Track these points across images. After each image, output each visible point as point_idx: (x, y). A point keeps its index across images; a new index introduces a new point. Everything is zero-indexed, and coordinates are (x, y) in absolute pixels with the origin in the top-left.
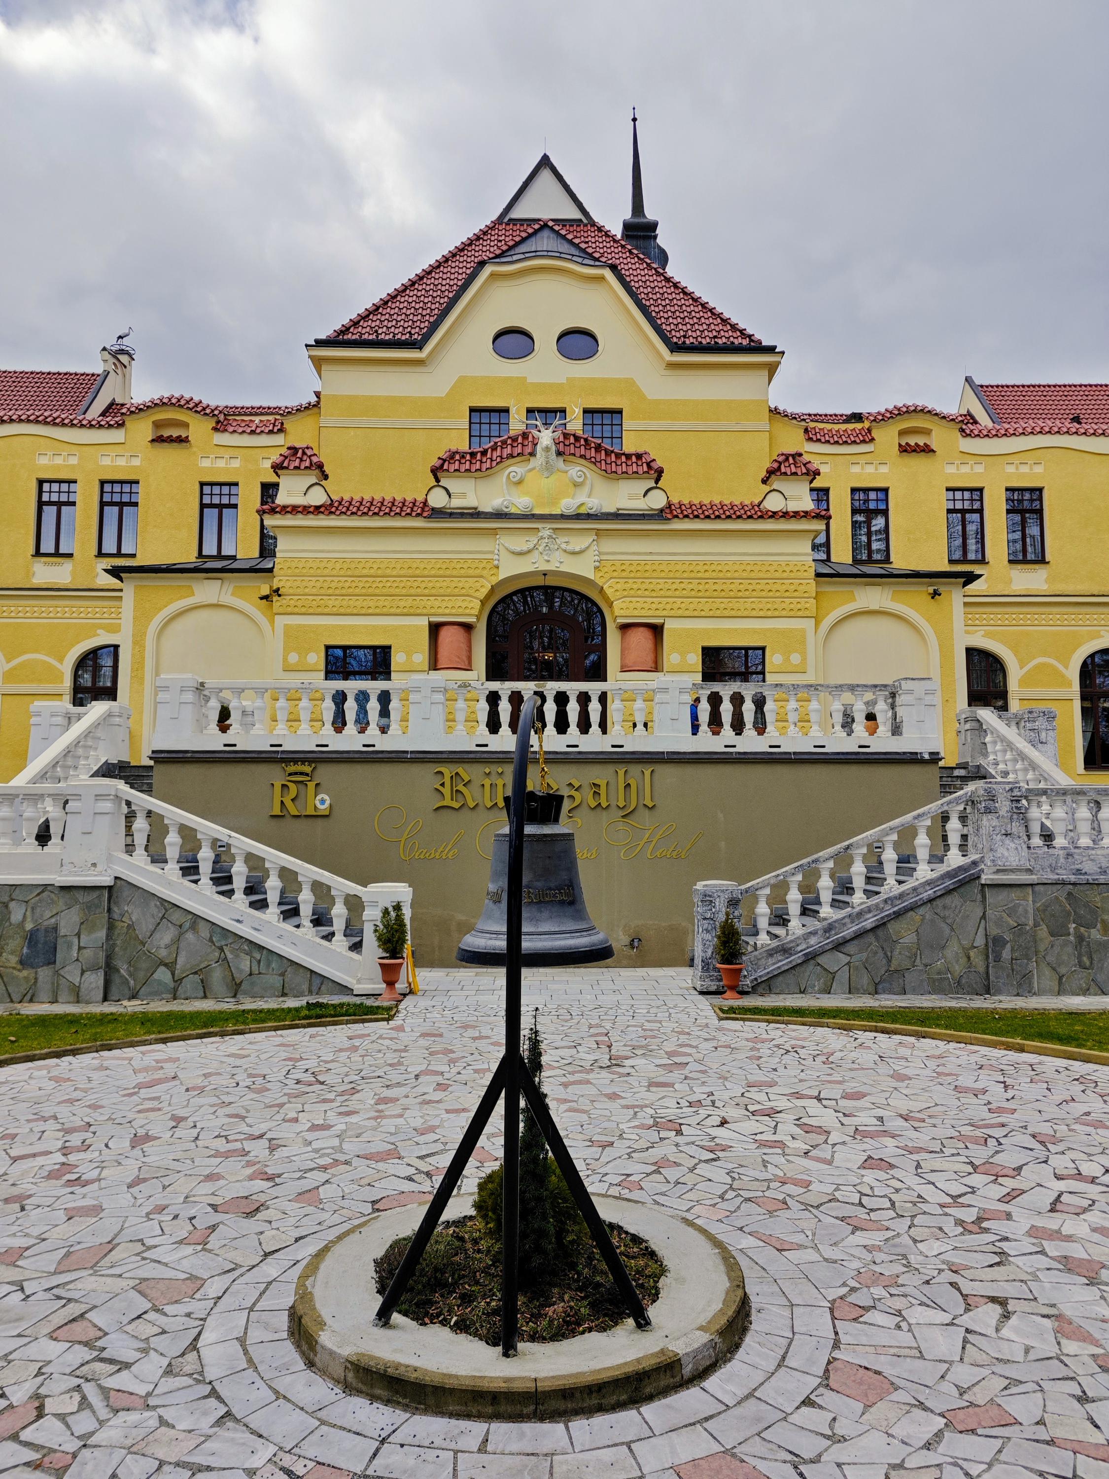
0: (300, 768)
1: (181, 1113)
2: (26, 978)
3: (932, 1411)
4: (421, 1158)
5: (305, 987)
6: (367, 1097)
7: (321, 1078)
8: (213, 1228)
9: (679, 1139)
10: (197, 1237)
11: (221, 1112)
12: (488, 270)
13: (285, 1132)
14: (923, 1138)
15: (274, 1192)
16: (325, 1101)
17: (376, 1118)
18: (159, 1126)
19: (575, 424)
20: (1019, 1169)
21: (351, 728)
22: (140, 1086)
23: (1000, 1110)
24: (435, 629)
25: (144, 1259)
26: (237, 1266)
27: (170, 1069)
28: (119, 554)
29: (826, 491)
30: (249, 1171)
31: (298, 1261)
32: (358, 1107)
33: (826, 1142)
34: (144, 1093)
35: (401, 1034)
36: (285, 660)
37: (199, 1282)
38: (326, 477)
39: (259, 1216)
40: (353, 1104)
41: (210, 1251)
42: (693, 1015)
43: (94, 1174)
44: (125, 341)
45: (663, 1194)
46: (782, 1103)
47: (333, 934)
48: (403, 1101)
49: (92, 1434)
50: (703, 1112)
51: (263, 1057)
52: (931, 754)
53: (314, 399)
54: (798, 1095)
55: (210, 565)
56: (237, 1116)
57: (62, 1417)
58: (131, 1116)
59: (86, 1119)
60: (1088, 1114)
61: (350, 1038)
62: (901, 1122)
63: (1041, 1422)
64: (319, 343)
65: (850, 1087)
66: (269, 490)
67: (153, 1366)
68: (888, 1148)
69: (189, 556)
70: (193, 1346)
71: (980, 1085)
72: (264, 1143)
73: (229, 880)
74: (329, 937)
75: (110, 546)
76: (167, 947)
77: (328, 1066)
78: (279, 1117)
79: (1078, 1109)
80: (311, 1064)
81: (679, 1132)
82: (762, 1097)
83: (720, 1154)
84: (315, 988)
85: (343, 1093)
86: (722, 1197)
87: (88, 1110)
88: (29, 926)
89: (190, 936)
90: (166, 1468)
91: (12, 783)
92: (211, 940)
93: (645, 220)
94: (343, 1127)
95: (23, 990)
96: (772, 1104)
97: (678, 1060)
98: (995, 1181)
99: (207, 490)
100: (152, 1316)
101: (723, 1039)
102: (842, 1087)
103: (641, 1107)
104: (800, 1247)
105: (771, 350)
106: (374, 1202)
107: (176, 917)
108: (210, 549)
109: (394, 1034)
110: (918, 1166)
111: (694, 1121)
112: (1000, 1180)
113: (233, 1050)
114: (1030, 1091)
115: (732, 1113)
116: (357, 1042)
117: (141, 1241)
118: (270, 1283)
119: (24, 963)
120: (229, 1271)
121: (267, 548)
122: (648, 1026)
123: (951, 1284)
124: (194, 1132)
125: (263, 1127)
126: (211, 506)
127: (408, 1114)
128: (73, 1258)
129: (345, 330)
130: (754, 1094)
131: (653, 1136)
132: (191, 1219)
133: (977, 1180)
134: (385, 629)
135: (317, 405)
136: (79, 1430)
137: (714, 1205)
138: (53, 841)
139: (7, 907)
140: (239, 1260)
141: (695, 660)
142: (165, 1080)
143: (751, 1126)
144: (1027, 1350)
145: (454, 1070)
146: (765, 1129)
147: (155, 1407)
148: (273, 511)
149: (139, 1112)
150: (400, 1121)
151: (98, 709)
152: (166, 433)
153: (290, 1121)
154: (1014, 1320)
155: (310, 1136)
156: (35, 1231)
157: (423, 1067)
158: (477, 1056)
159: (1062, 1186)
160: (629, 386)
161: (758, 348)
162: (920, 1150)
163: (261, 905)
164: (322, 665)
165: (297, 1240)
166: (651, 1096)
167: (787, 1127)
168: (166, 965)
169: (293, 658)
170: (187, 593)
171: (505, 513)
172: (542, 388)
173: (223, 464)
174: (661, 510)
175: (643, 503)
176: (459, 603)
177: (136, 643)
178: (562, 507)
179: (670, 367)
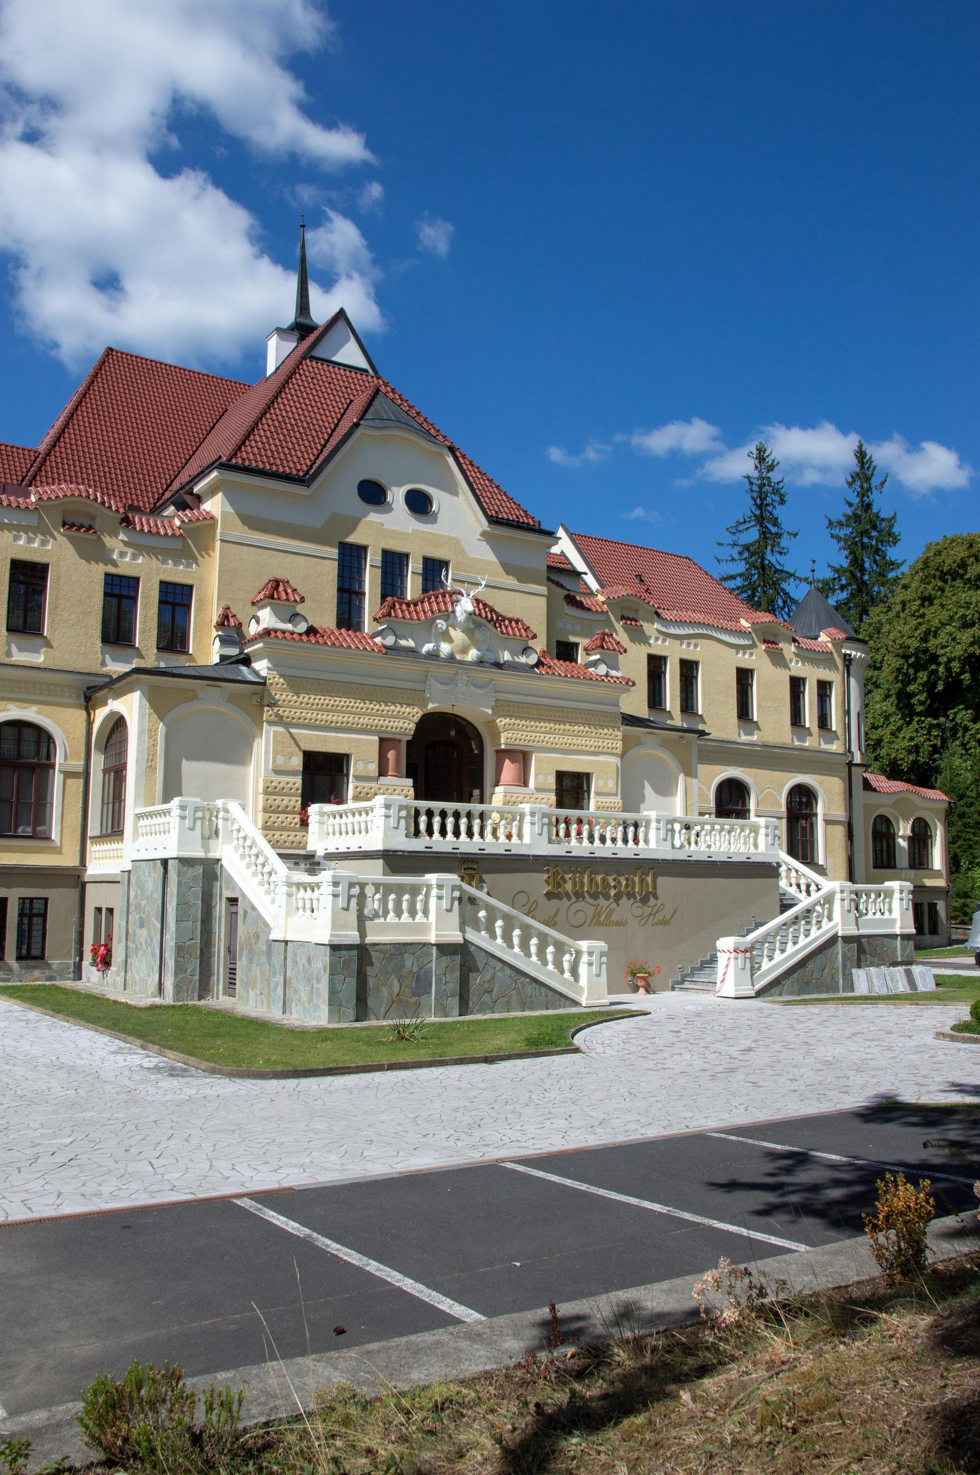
0: (470, 865)
2: (415, 1003)
5: (558, 1003)
12: (360, 431)
24: (384, 745)
36: (274, 761)
76: (489, 981)
84: (562, 1004)
88: (415, 970)
89: (500, 974)
92: (511, 977)
95: (412, 1010)
99: (108, 580)
107: (493, 962)
119: (413, 994)
126: (112, 595)
134: (349, 741)
139: (403, 957)
141: (552, 780)
152: (75, 523)
160: (456, 543)
164: (300, 767)
168: (488, 992)
169: (280, 760)
170: (192, 696)
171: (433, 655)
172: (394, 534)
173: (128, 559)
174: (532, 667)
175: (523, 659)
176: (401, 724)
177: (150, 737)
178: (473, 654)
179: (484, 534)
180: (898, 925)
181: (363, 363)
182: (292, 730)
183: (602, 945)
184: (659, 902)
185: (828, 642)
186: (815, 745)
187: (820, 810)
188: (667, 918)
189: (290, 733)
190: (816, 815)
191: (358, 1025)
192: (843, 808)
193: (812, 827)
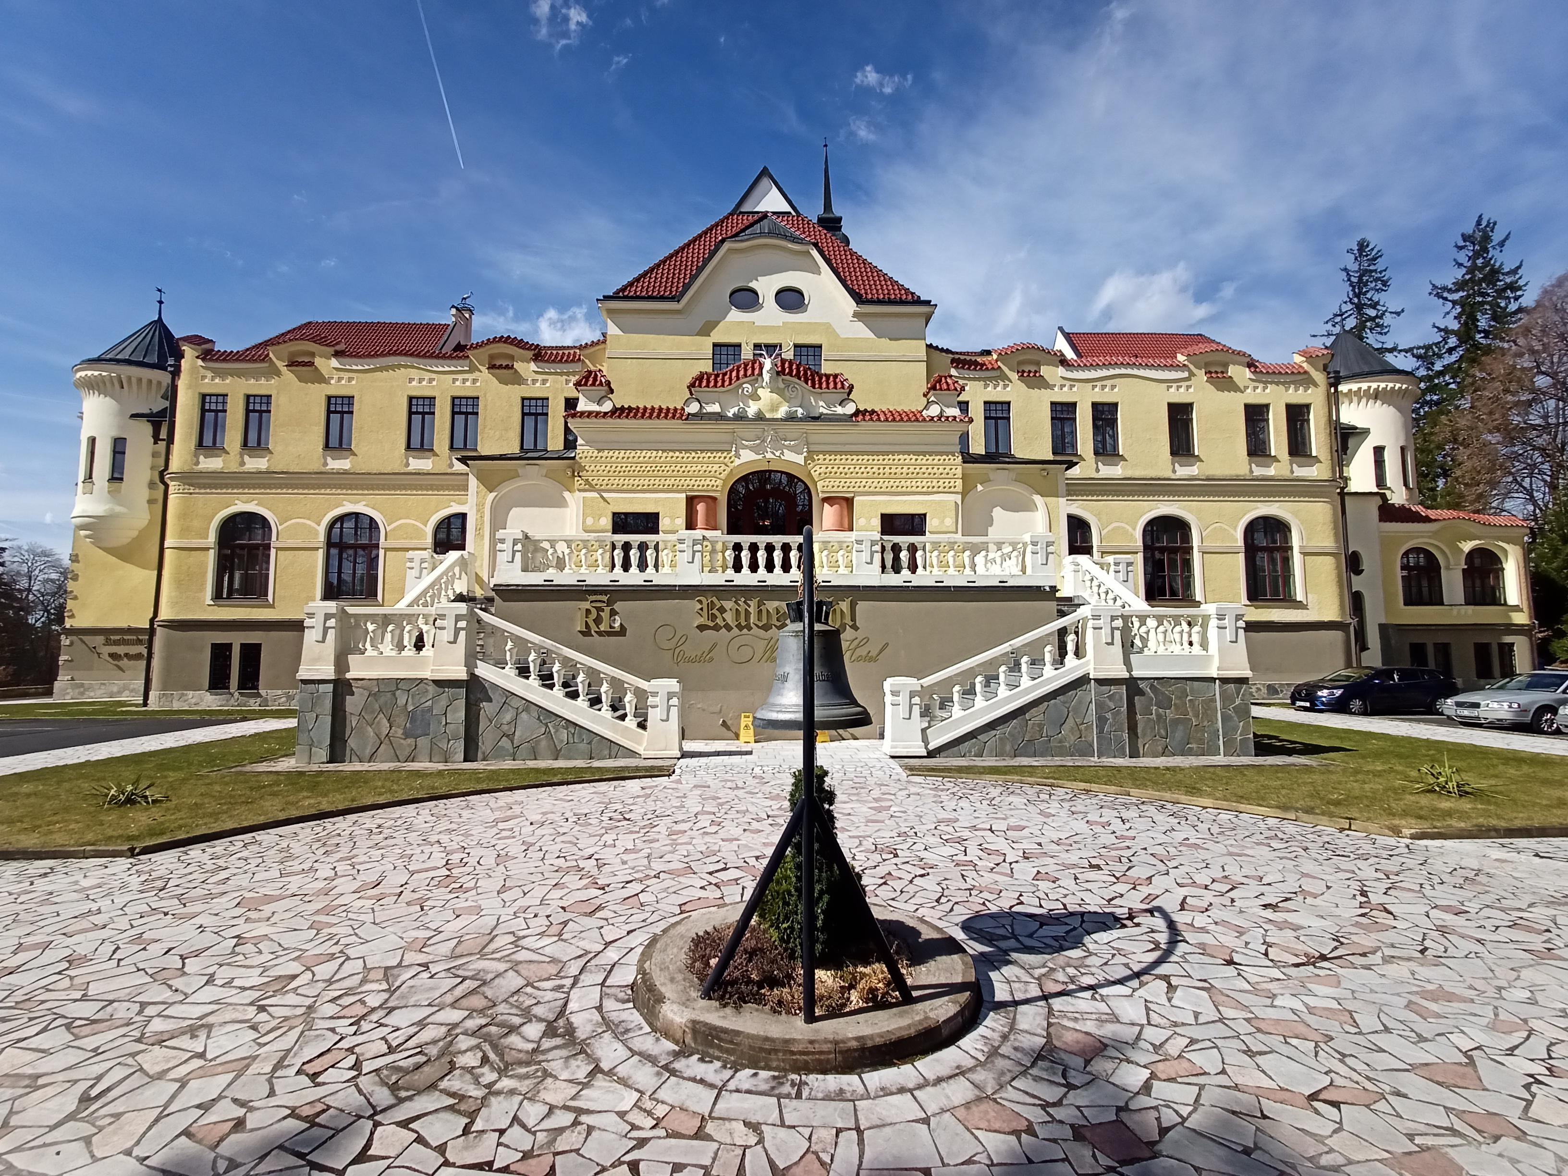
0: (599, 597)
1: (531, 840)
2: (409, 745)
3: (1138, 1065)
4: (711, 873)
5: (606, 752)
6: (662, 827)
7: (627, 816)
8: (565, 923)
9: (895, 860)
10: (555, 929)
11: (558, 840)
12: (726, 246)
13: (607, 854)
14: (1073, 857)
15: (607, 897)
16: (632, 832)
17: (672, 845)
18: (515, 849)
19: (789, 355)
20: (1150, 878)
21: (634, 569)
22: (496, 821)
23: (1122, 838)
24: (691, 502)
25: (517, 946)
26: (587, 952)
27: (517, 809)
28: (465, 448)
29: (967, 403)
30: (585, 881)
31: (632, 949)
32: (657, 837)
33: (1004, 861)
34: (501, 826)
35: (680, 786)
36: (584, 522)
37: (561, 965)
38: (612, 392)
39: (598, 915)
40: (652, 836)
41: (565, 941)
42: (888, 773)
43: (472, 884)
44: (467, 301)
45: (893, 899)
46: (966, 834)
47: (625, 715)
48: (689, 833)
49: (496, 1082)
50: (910, 841)
51: (583, 801)
52: (1051, 587)
53: (602, 338)
54: (974, 828)
55: (529, 455)
56: (570, 842)
57: (470, 1070)
58: (493, 842)
59: (462, 844)
60: (1187, 839)
61: (643, 788)
62: (1054, 847)
63: (1223, 1072)
64: (607, 298)
65: (1012, 822)
66: (571, 404)
67: (534, 1030)
68: (1050, 866)
69: (515, 449)
70: (562, 1013)
71: (1104, 820)
72: (593, 862)
73: (551, 677)
74: (623, 718)
75: (459, 443)
76: (509, 723)
77: (631, 807)
78: (601, 843)
79: (1179, 836)
80: (619, 806)
81: (896, 856)
82: (951, 830)
83: (930, 871)
84: (613, 753)
85: (644, 827)
86: (938, 901)
87: (463, 838)
88: (410, 708)
89: (524, 715)
90: (557, 1112)
91: (398, 606)
92: (539, 718)
93: (831, 215)
94: (649, 851)
95: (407, 753)
96: (959, 834)
97: (884, 804)
98: (1134, 888)
99: (526, 403)
100: (529, 990)
101: (913, 790)
102: (1006, 822)
103: (864, 837)
104: (1005, 938)
105: (928, 303)
106: (680, 905)
107: (515, 703)
108: (529, 444)
109: (674, 786)
110: (1076, 878)
111: (905, 846)
112: (1138, 887)
113: (561, 796)
114: (1141, 824)
115: (932, 840)
116: (648, 791)
117: (513, 933)
118: (613, 966)
119: (407, 735)
120: (580, 957)
121: (570, 444)
122: (857, 780)
123: (1124, 964)
124: (541, 854)
125: (591, 851)
126: (530, 414)
127: (694, 842)
128: (463, 945)
129: (623, 289)
130: (942, 827)
131: (877, 858)
132: (548, 917)
133: (1121, 888)
134: (656, 501)
135: (604, 342)
136: (485, 1080)
137: (933, 908)
138: (427, 647)
139: (394, 695)
140: (588, 948)
141: (877, 522)
142: (516, 817)
143: (948, 850)
144: (1196, 1015)
145: (723, 811)
146: (958, 852)
147: (539, 1063)
148: (574, 416)
149: (499, 839)
150: (690, 847)
151: (453, 555)
152: (498, 363)
153: (609, 846)
154: (1179, 992)
155: (625, 857)
156: (433, 926)
157: (700, 809)
158: (736, 801)
159: (1184, 891)
160: (828, 328)
161: (918, 302)
162: (1075, 866)
163: (574, 695)
164: (610, 527)
165: (629, 933)
166: (872, 828)
167: (973, 853)
168: (508, 736)
169: (590, 521)
170: (514, 475)
171: (740, 417)
172: (765, 329)
173: (538, 384)
174: (852, 416)
175: (839, 410)
176: (708, 482)
177: (478, 511)
178: (781, 413)
179: (856, 315)
180: (1216, 663)
181: (787, 208)
182: (605, 495)
183: (672, 684)
184: (860, 634)
185: (1303, 362)
186: (1286, 473)
187: (1296, 541)
188: (873, 653)
189: (602, 497)
190: (1291, 548)
191: (331, 767)
192: (1332, 539)
193: (1287, 561)
